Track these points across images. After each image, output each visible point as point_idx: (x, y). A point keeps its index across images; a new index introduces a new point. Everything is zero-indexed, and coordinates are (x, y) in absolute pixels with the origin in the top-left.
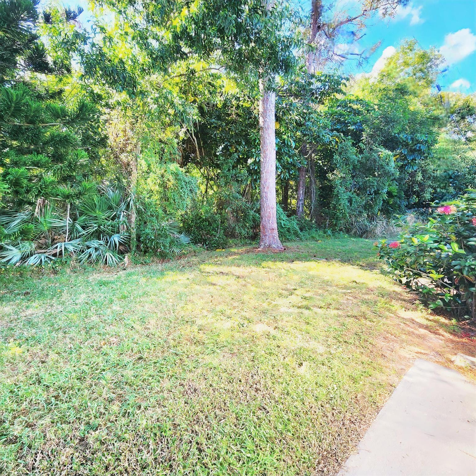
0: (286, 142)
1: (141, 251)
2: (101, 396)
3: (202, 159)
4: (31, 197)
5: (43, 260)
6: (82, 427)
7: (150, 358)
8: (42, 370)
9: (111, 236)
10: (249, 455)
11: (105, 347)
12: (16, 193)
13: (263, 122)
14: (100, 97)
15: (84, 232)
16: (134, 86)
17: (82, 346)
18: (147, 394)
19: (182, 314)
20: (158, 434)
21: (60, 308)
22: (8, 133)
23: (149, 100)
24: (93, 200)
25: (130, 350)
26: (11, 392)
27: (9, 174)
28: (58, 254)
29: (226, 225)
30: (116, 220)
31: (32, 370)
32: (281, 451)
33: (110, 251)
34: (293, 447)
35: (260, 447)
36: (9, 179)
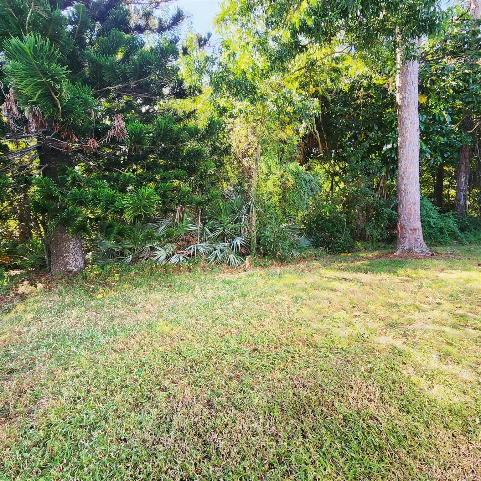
0: (437, 118)
1: (261, 253)
2: (223, 372)
3: (325, 153)
4: (174, 206)
5: (181, 260)
6: (209, 392)
7: (265, 351)
8: (181, 345)
9: (234, 239)
10: (353, 454)
11: (227, 335)
12: (164, 203)
13: (401, 99)
14: (225, 110)
15: (211, 235)
16: (255, 92)
17: (209, 332)
18: (260, 379)
19: (297, 315)
20: (267, 412)
21: (194, 300)
22: (158, 154)
23: (268, 103)
24: (219, 205)
25: (247, 342)
26: (162, 356)
27: (159, 188)
28: (192, 254)
29: (353, 225)
30: (238, 223)
31: (175, 343)
32: (391, 463)
33: (233, 253)
34: (407, 463)
35: (366, 452)
36: (159, 192)
